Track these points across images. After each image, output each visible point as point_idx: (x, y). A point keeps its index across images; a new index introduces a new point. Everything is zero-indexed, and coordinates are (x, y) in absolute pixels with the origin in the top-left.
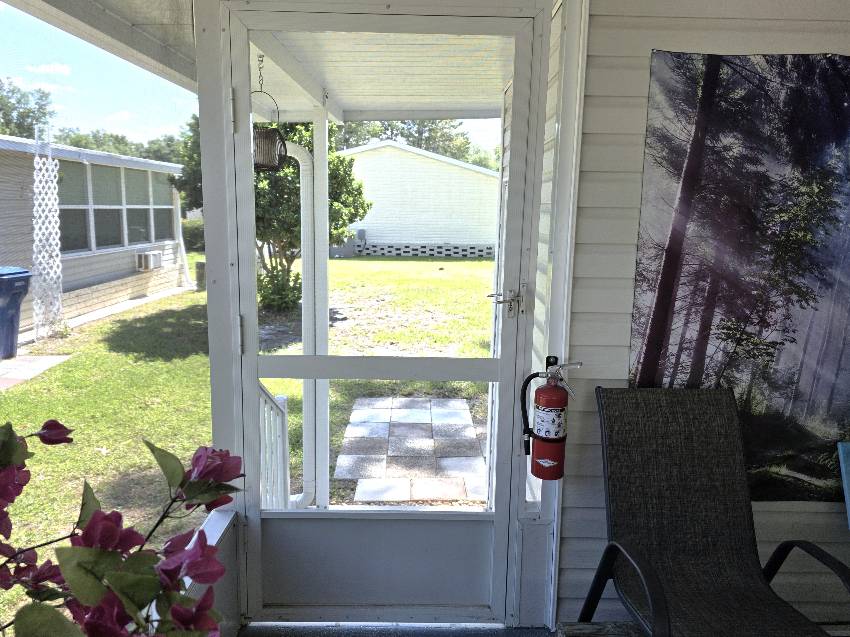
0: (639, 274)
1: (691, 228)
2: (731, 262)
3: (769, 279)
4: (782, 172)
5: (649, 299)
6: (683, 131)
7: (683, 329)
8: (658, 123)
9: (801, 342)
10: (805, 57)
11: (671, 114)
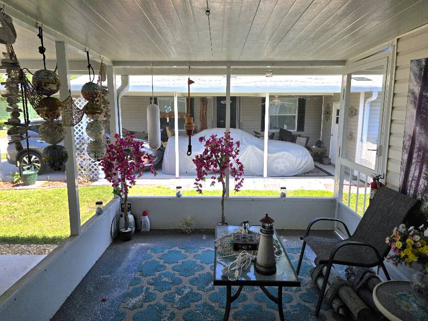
0: (404, 146)
1: (418, 129)
5: (406, 157)
6: (417, 90)
7: (414, 171)
8: (412, 87)
11: (415, 83)
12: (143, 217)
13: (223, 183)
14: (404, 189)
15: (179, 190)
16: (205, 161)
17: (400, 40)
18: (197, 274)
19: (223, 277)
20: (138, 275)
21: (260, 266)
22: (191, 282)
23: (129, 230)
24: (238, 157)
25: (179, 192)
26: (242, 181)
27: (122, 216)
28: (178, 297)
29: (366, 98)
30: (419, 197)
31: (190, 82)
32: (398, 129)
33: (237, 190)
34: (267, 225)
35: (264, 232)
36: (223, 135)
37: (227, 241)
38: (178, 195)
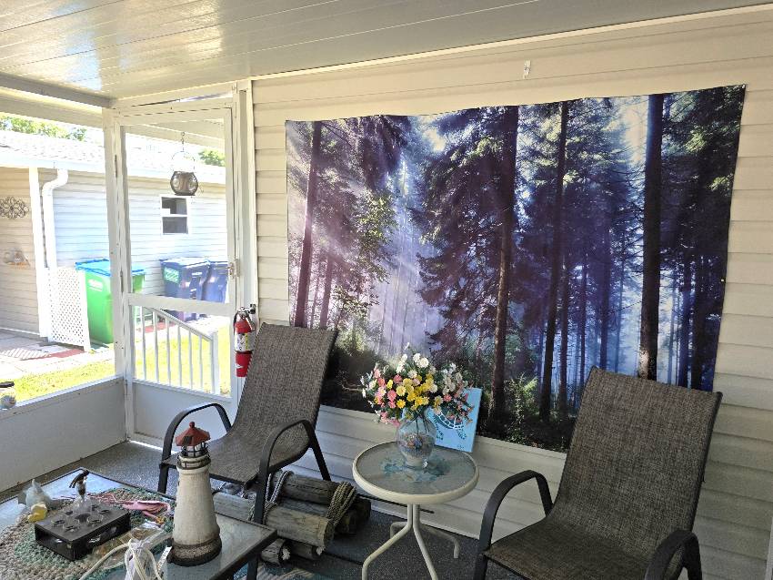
0: (290, 255)
1: (314, 228)
2: (338, 250)
3: (358, 261)
4: (363, 192)
5: (296, 271)
6: (305, 168)
7: (315, 291)
8: (293, 164)
9: (382, 304)
10: (368, 118)
11: (298, 158)
14: (300, 320)
29: (42, 182)
30: (332, 326)
32: (274, 228)
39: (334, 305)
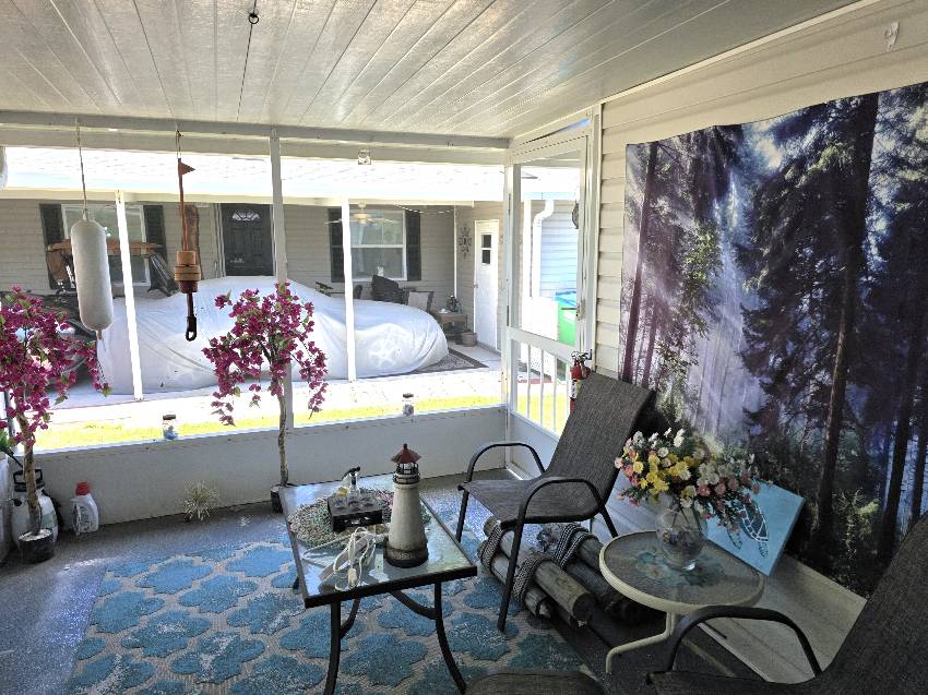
0: (622, 298)
1: (643, 266)
2: (664, 296)
3: (681, 309)
4: (691, 225)
5: (627, 315)
6: (640, 198)
7: (641, 341)
8: (631, 194)
10: (701, 132)
11: (636, 187)
12: (77, 499)
13: (280, 398)
14: (627, 375)
15: (171, 423)
16: (237, 350)
17: (606, 107)
18: (242, 603)
19: (323, 587)
20: (92, 632)
21: (399, 550)
22: (234, 621)
23: (43, 533)
24: (311, 337)
25: (171, 428)
26: (322, 389)
27: (18, 503)
28: (207, 660)
29: (534, 214)
30: (652, 386)
31: (184, 169)
32: (611, 268)
33: (316, 409)
34: (406, 466)
35: (402, 481)
36: (273, 291)
37: (317, 516)
38: (169, 435)
39: (656, 359)
